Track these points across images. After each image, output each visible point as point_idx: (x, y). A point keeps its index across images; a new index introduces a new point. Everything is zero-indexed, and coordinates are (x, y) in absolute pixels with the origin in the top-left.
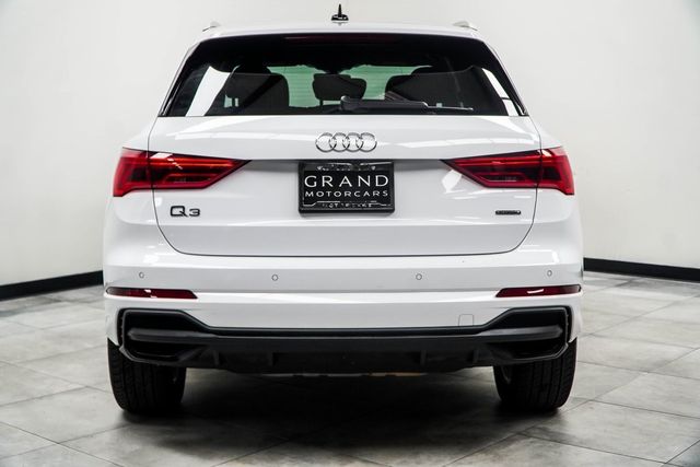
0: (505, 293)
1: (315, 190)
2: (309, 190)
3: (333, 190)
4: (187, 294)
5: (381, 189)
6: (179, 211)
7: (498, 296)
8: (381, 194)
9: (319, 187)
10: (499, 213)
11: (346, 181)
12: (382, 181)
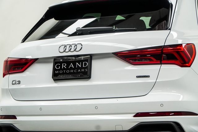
0: (138, 115)
1: (59, 70)
2: (57, 70)
3: (66, 70)
4: (14, 117)
5: (85, 68)
6: (14, 83)
7: (134, 116)
8: (85, 70)
10: (138, 77)
11: (72, 65)
12: (85, 64)
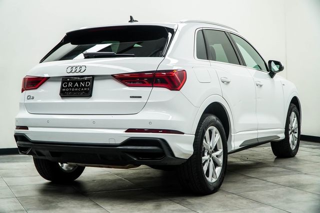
0: (129, 130)
1: (66, 88)
2: (64, 88)
3: (72, 88)
5: (87, 87)
6: (29, 98)
7: (126, 132)
8: (87, 89)
9: (68, 87)
10: (131, 97)
11: (77, 84)
12: (88, 84)
